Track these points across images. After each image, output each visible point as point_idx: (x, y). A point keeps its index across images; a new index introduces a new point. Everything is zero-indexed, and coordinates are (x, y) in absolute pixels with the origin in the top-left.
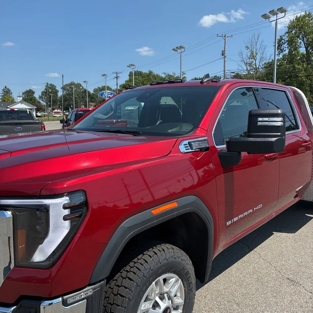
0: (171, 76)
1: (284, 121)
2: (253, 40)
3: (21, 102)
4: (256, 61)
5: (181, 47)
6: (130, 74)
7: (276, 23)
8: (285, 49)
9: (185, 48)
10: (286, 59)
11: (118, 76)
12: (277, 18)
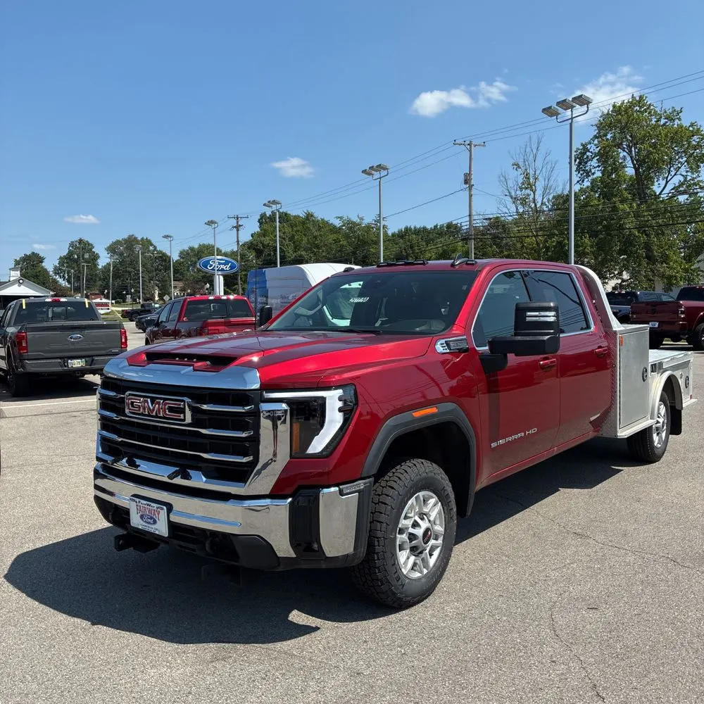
0: (354, 223)
1: (557, 316)
2: (528, 150)
3: (18, 282)
4: (536, 193)
5: (380, 167)
6: (261, 218)
7: (571, 124)
8: (593, 171)
9: (387, 169)
10: (599, 188)
11: (239, 223)
12: (574, 116)
